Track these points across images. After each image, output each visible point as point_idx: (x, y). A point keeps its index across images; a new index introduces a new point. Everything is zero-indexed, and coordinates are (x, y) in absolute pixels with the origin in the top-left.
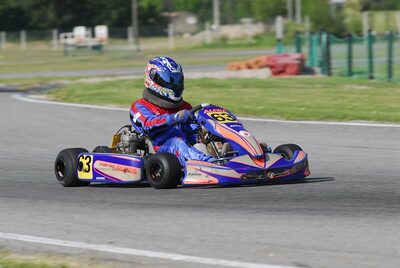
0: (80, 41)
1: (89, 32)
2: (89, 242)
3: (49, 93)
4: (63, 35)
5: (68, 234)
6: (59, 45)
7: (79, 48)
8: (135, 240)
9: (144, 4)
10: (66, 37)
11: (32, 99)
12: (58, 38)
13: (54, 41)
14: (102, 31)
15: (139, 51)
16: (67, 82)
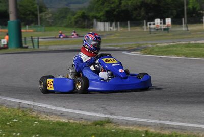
0: (157, 26)
1: (162, 22)
2: (160, 120)
3: (141, 51)
4: (148, 23)
5: (150, 116)
6: (147, 28)
7: (157, 29)
8: (183, 118)
9: (190, 6)
10: (150, 24)
11: (133, 53)
12: (147, 25)
13: (145, 26)
14: (168, 21)
15: (188, 30)
16: (150, 46)
